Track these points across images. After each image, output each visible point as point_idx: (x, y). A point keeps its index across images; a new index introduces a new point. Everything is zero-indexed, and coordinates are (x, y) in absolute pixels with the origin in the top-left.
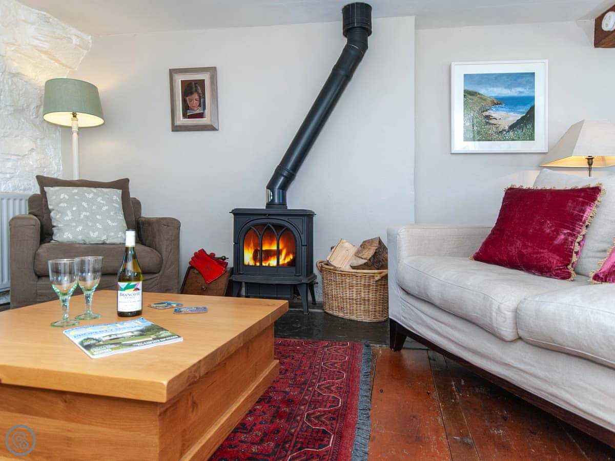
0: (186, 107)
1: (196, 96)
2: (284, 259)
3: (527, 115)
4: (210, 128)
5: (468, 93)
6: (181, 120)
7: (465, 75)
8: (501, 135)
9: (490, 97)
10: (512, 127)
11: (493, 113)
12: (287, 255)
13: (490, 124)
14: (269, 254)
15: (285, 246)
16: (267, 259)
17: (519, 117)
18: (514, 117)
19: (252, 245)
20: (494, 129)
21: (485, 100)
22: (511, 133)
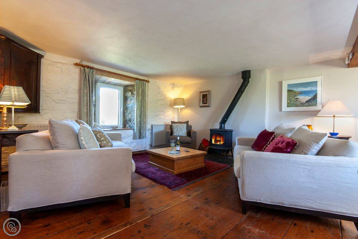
0: (203, 101)
1: (205, 98)
2: (222, 143)
3: (314, 97)
4: (208, 106)
5: (289, 91)
6: (202, 104)
7: (288, 85)
8: (302, 105)
9: (298, 91)
10: (307, 102)
11: (299, 97)
12: (222, 141)
13: (298, 101)
14: (218, 141)
15: (222, 139)
16: (218, 142)
17: (310, 98)
18: (308, 98)
19: (214, 138)
20: (300, 103)
21: (296, 93)
22: (307, 104)
